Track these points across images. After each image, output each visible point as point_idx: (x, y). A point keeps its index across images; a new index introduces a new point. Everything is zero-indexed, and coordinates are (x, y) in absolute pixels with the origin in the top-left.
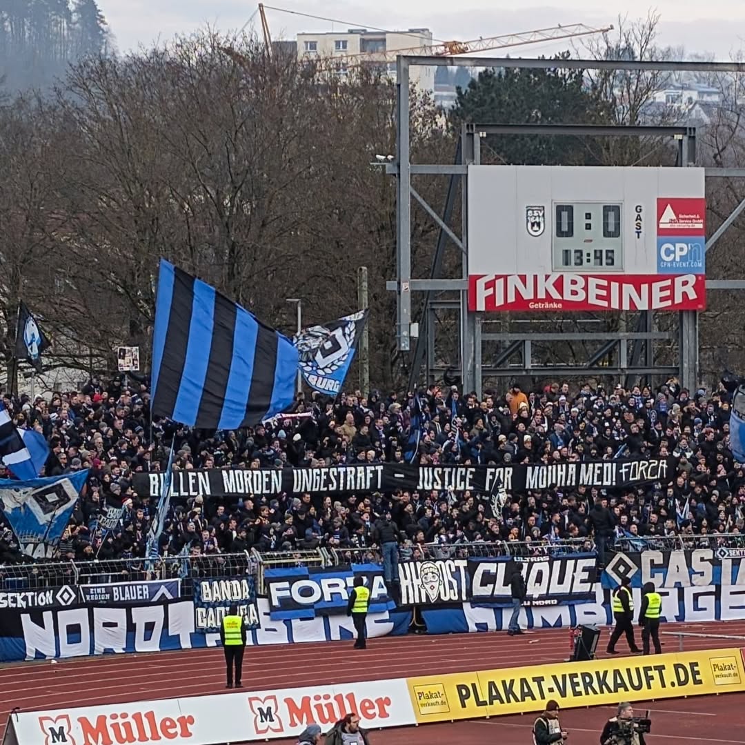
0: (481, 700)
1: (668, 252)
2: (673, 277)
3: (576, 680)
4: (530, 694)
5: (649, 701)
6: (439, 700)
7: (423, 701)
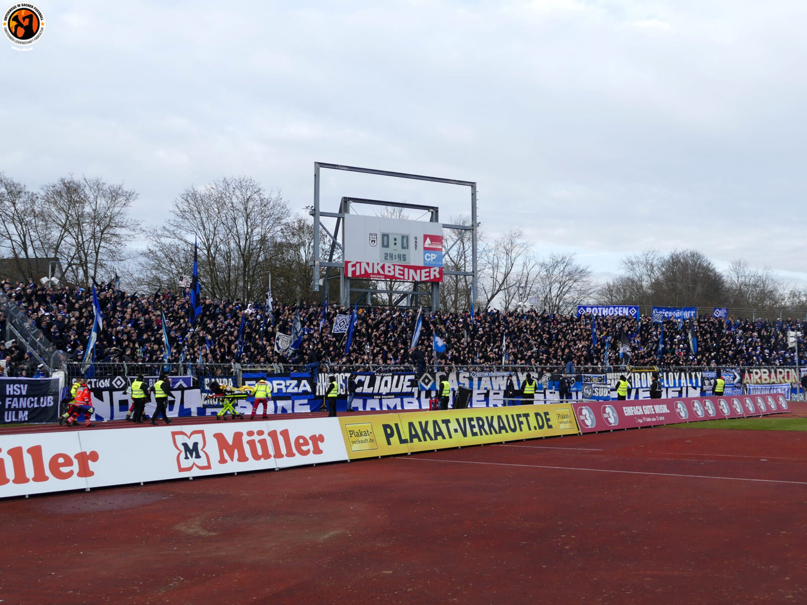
0: (403, 438)
3: (473, 423)
4: (441, 433)
5: (522, 440)
6: (368, 437)
7: (354, 438)
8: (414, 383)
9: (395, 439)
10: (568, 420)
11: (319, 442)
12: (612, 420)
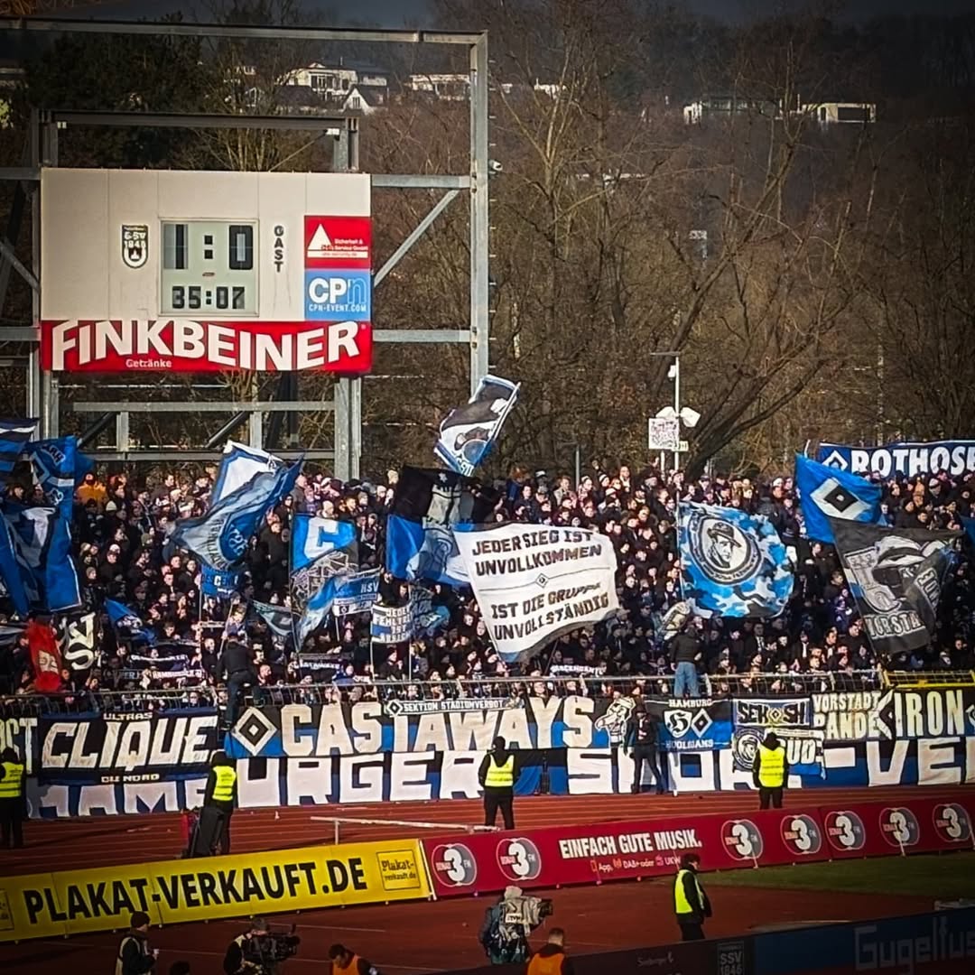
0: (58, 911)
1: (320, 291)
2: (325, 326)
3: (191, 884)
4: (127, 903)
8: (214, 738)
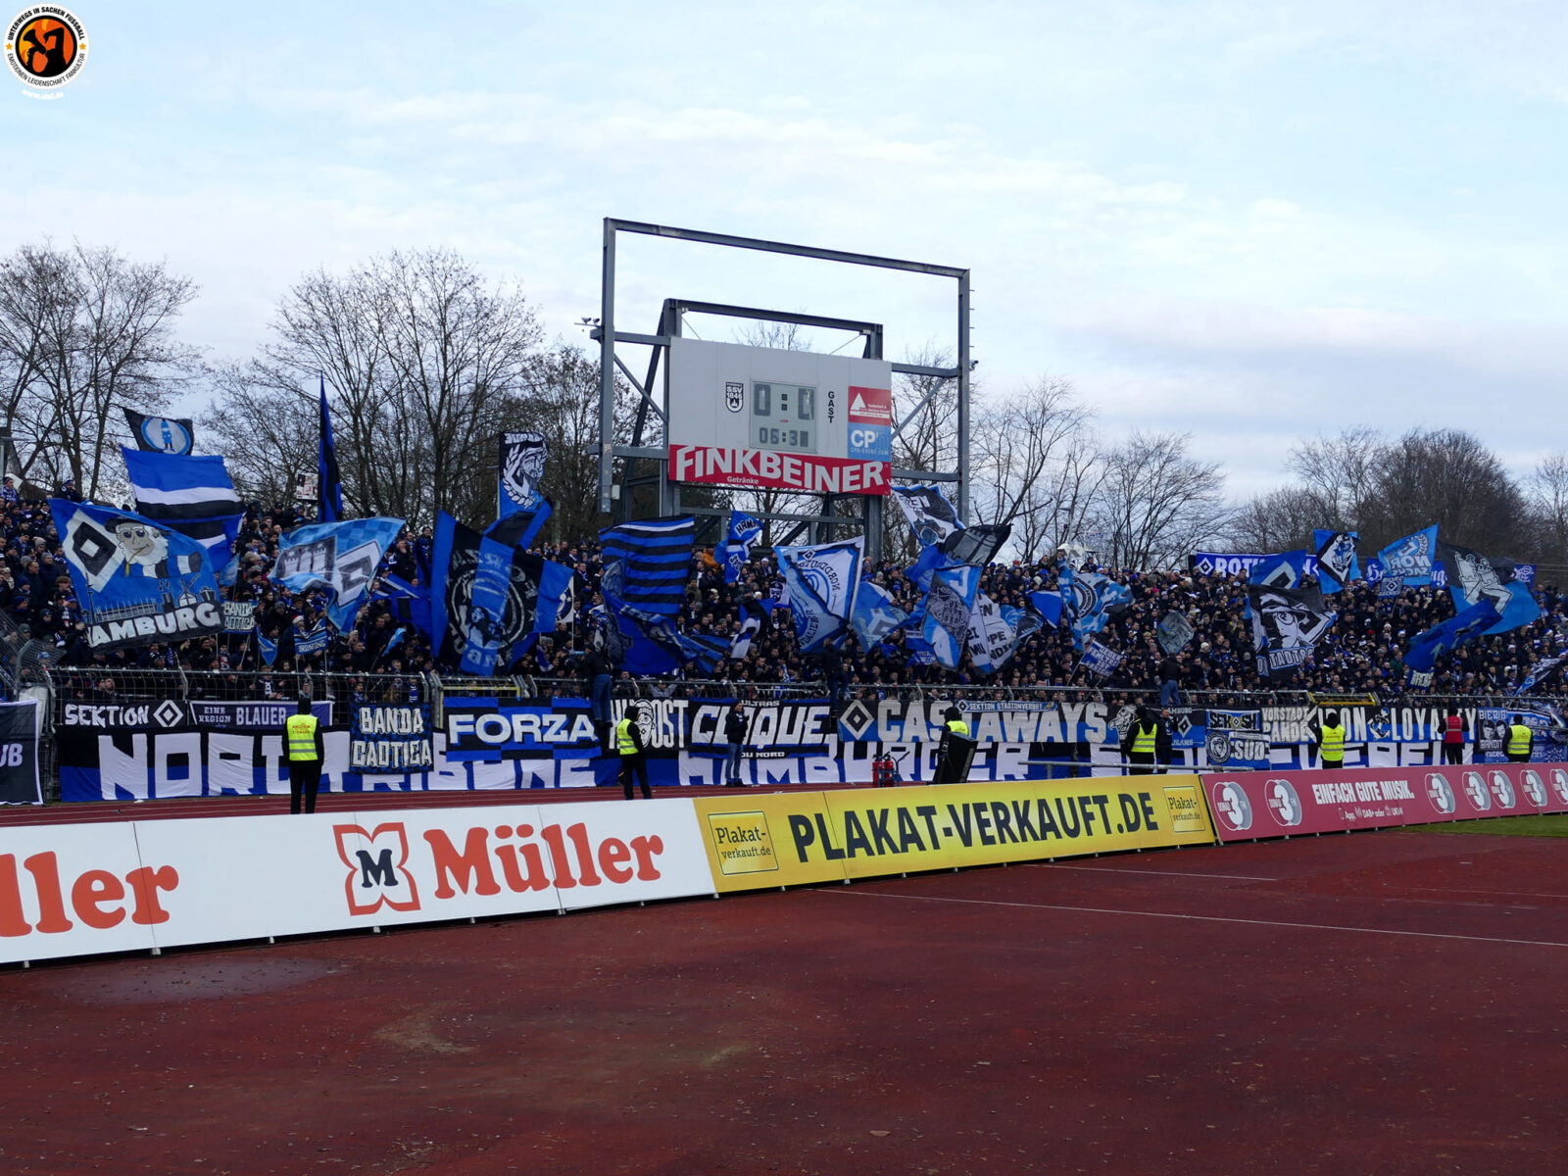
0: (834, 847)
3: (984, 815)
4: (915, 838)
5: (1091, 856)
6: (757, 844)
7: (727, 846)
9: (815, 849)
10: (1192, 811)
11: (651, 853)
12: (1287, 814)
